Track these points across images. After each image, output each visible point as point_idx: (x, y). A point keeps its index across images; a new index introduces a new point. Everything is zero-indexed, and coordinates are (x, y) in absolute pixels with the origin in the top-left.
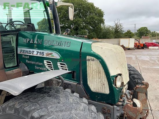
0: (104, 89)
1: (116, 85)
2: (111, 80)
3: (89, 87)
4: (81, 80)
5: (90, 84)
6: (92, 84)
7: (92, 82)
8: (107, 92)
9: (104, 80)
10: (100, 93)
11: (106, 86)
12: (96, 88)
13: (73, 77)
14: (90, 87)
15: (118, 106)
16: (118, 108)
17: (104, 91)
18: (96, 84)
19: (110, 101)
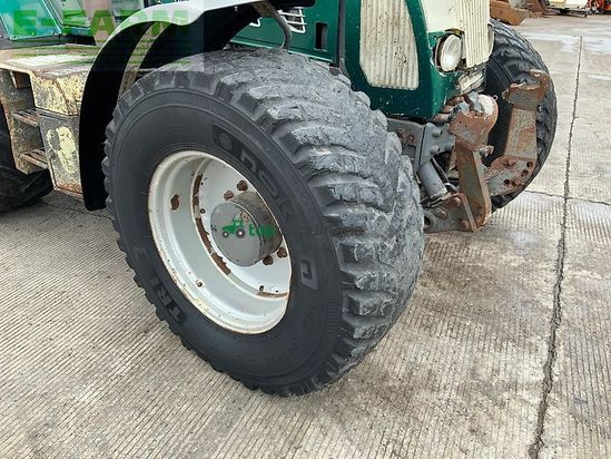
0: (404, 74)
1: (439, 64)
2: (426, 47)
3: (362, 72)
4: (342, 51)
5: (367, 63)
6: (372, 63)
7: (373, 57)
8: (412, 82)
9: (406, 46)
10: (392, 89)
11: (410, 65)
12: (382, 75)
13: (319, 45)
14: (367, 73)
15: (439, 124)
16: (438, 130)
17: (404, 81)
18: (383, 62)
19: (417, 111)
